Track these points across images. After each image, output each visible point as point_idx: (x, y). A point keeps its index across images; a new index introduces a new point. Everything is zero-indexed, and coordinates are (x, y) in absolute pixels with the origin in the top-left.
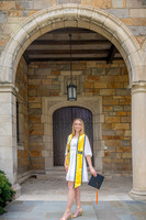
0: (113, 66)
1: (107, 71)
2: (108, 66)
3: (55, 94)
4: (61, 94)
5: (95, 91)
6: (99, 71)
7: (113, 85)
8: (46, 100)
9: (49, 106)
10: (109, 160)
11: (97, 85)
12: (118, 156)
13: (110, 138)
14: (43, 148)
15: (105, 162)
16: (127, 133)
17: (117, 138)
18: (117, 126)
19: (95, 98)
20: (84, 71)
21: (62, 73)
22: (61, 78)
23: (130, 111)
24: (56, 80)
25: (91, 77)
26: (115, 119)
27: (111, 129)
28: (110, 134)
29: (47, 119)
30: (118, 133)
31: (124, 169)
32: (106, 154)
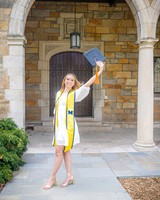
0: (116, 9)
1: (110, 14)
2: (111, 9)
3: (54, 38)
4: (60, 38)
5: (96, 36)
6: (101, 14)
7: (115, 30)
8: (44, 44)
9: (47, 51)
10: (108, 110)
11: (99, 30)
12: (118, 106)
13: (110, 87)
14: (39, 97)
15: (105, 113)
16: (129, 82)
17: (118, 87)
18: (119, 75)
19: (97, 44)
20: (86, 14)
21: (63, 15)
22: (61, 21)
24: (55, 22)
25: (92, 20)
26: (117, 67)
27: (112, 77)
28: (111, 82)
29: (44, 65)
30: (119, 82)
31: (124, 120)
32: (106, 104)
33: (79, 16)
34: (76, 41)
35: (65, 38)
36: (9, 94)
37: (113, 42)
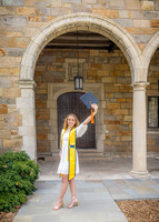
0: (114, 55)
1: (109, 60)
2: (109, 55)
3: (60, 80)
4: (66, 80)
5: (97, 79)
6: (101, 59)
7: (114, 73)
8: (51, 86)
9: (55, 91)
10: (109, 142)
11: (99, 73)
12: (118, 139)
13: (110, 122)
14: (49, 131)
15: (106, 145)
16: (126, 118)
17: (117, 122)
18: (117, 112)
19: (98, 85)
20: (88, 59)
21: (67, 60)
22: (66, 65)
23: (132, 98)
24: (61, 67)
25: (94, 65)
26: (116, 105)
27: (112, 114)
28: (111, 118)
29: (52, 104)
30: (118, 118)
31: (123, 151)
32: (107, 138)
33: (81, 61)
34: (79, 83)
35: (70, 80)
36: (22, 130)
37: (112, 84)
